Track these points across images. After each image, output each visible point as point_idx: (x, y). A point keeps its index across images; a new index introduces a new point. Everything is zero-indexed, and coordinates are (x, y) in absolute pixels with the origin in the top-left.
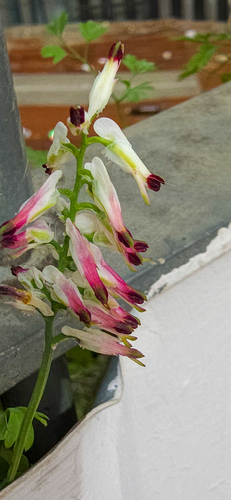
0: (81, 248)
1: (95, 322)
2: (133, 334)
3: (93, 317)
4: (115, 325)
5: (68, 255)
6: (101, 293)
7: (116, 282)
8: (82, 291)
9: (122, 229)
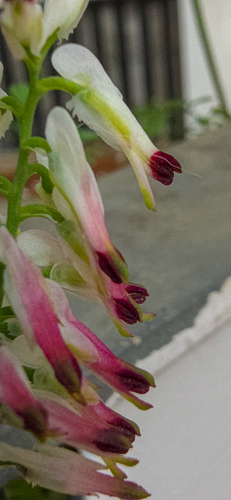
0: (27, 282)
1: (55, 432)
2: (130, 455)
3: (53, 422)
4: (95, 437)
5: (5, 304)
6: (67, 372)
7: (96, 351)
8: (30, 373)
9: (107, 246)
